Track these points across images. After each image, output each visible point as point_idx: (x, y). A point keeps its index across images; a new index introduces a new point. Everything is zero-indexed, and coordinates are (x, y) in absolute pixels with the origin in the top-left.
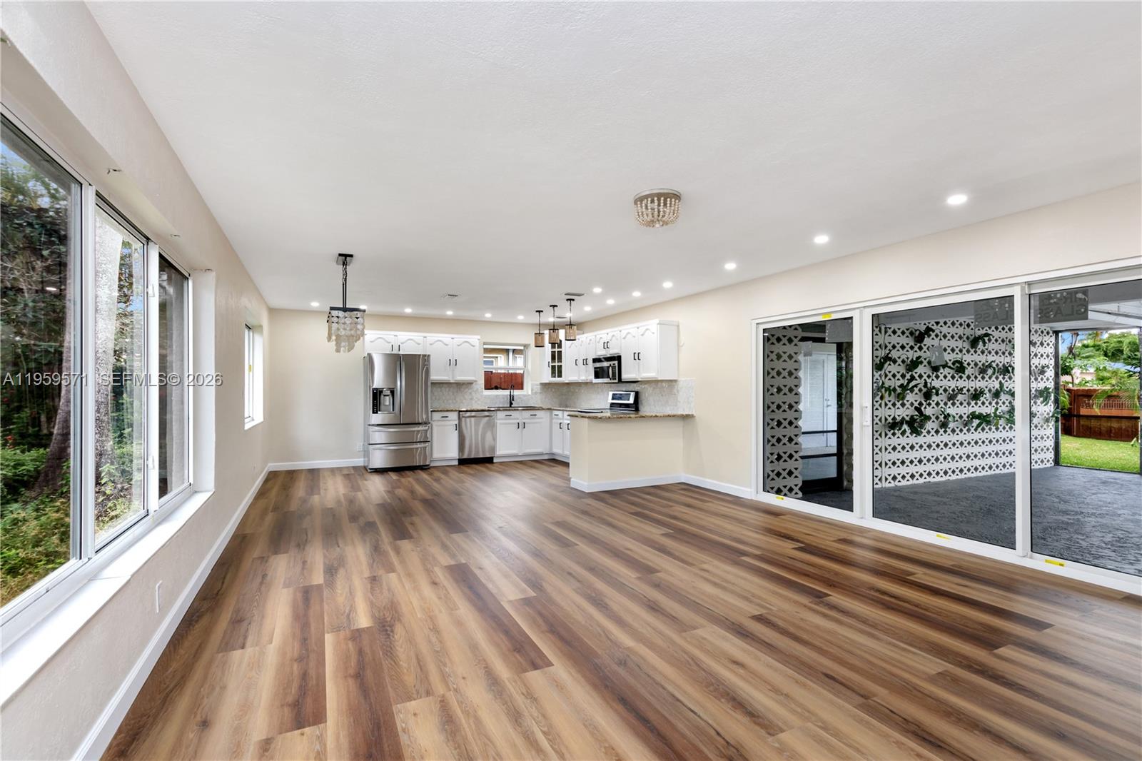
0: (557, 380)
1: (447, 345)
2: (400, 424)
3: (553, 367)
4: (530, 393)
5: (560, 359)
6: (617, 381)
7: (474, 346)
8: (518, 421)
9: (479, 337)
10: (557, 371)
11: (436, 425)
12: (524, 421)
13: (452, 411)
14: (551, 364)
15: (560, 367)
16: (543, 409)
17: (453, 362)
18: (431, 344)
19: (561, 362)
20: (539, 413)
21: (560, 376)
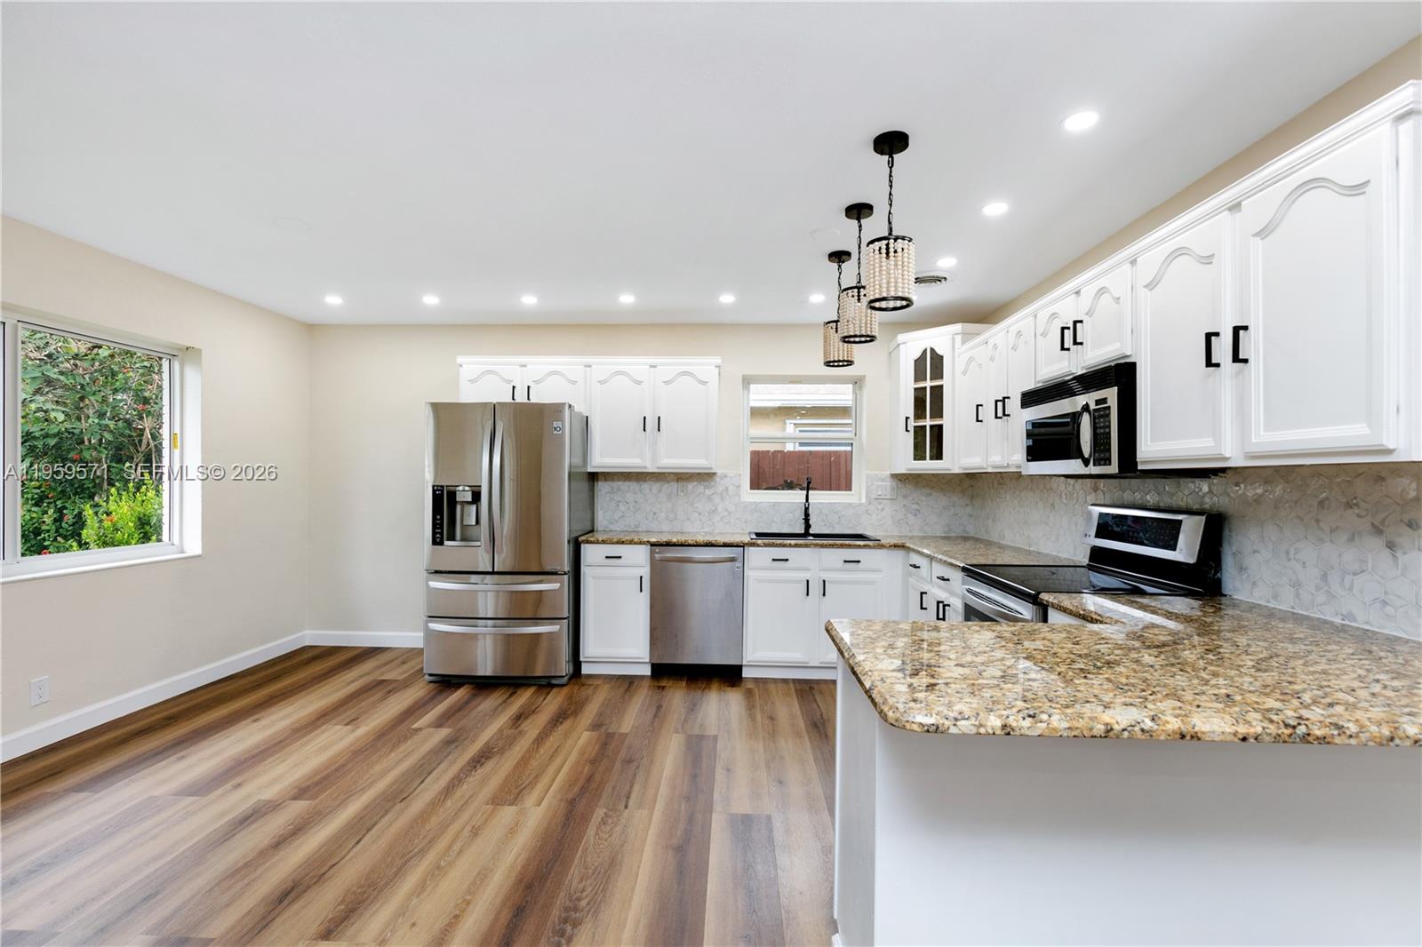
0: (928, 466)
1: (639, 383)
2: (493, 573)
3: (919, 431)
4: (864, 500)
5: (938, 411)
6: (1113, 468)
7: (704, 383)
8: (807, 575)
9: (718, 360)
10: (930, 441)
11: (594, 577)
12: (825, 576)
13: (631, 542)
14: (912, 424)
15: (938, 431)
16: (882, 546)
17: (651, 424)
18: (601, 382)
19: (941, 416)
20: (867, 556)
21: (938, 454)
